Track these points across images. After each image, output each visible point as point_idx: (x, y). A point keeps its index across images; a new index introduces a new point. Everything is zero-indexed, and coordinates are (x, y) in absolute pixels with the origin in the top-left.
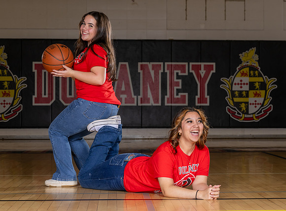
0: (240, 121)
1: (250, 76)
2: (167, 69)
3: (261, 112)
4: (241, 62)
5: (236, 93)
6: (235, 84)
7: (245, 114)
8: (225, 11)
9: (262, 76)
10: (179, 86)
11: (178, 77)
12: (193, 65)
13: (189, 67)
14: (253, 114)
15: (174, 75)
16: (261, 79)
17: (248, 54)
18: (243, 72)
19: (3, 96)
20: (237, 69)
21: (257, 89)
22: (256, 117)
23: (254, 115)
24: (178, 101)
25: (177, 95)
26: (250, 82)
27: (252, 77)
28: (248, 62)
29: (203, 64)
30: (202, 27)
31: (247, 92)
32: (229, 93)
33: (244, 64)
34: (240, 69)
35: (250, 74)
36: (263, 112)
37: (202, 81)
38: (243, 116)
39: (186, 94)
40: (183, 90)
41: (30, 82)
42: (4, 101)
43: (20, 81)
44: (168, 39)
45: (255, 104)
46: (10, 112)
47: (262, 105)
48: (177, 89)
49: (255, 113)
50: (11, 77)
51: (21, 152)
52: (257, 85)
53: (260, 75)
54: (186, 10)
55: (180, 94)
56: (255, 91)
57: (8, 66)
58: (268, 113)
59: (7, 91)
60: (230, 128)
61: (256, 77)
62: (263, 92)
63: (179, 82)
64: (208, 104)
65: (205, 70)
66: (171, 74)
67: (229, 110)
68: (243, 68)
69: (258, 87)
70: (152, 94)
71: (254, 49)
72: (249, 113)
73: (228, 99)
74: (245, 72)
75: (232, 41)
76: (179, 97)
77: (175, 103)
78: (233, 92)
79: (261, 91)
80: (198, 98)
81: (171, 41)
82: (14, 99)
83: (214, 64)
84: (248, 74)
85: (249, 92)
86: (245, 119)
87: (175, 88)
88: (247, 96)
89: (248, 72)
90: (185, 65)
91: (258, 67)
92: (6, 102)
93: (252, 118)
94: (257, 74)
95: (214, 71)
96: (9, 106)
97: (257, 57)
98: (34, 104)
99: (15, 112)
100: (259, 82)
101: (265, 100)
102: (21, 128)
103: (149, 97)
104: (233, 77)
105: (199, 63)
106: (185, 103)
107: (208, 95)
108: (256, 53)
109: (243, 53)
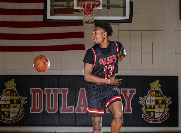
0: (151, 122)
5: (148, 106)
6: (147, 101)
7: (153, 118)
8: (141, 59)
9: (163, 96)
13: (120, 91)
14: (158, 118)
16: (162, 98)
17: (154, 83)
19: (13, 108)
21: (160, 104)
22: (160, 120)
26: (156, 100)
28: (154, 88)
30: (128, 68)
32: (144, 106)
34: (150, 92)
35: (156, 95)
37: (128, 99)
41: (29, 100)
43: (23, 99)
46: (17, 117)
49: (159, 118)
50: (18, 97)
53: (162, 96)
56: (159, 105)
61: (160, 97)
67: (144, 116)
71: (158, 81)
72: (156, 118)
74: (153, 94)
75: (145, 76)
79: (162, 105)
80: (126, 109)
82: (20, 110)
83: (135, 89)
84: (155, 95)
85: (156, 106)
86: (153, 121)
88: (154, 108)
89: (155, 94)
92: (15, 111)
93: (157, 121)
94: (160, 95)
97: (160, 85)
98: (31, 112)
99: (20, 117)
100: (161, 100)
102: (23, 126)
104: (146, 97)
105: (126, 89)
107: (131, 107)
108: (159, 83)
109: (152, 83)
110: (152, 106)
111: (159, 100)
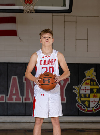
0: (85, 112)
7: (87, 108)
8: (76, 46)
9: (98, 85)
17: (89, 71)
20: (83, 81)
21: (95, 93)
23: (93, 108)
26: (91, 89)
27: (92, 85)
28: (89, 77)
32: (78, 95)
33: (87, 78)
34: (85, 81)
37: (62, 88)
38: (87, 109)
45: (94, 102)
49: (94, 107)
52: (95, 90)
56: (94, 94)
60: (79, 116)
61: (95, 85)
64: (65, 102)
65: (64, 81)
70: (32, 95)
71: (93, 69)
75: (80, 64)
84: (90, 84)
86: (88, 111)
88: (89, 97)
91: (96, 80)
94: (95, 84)
95: (69, 82)
97: (95, 74)
100: (96, 89)
107: (65, 96)
108: (94, 71)
109: (87, 71)
110: (87, 95)
111: (94, 89)
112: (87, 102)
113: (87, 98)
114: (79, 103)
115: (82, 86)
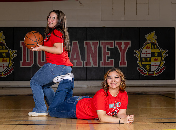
0: (146, 76)
1: (151, 49)
2: (102, 45)
3: (158, 70)
4: (146, 40)
5: (144, 59)
6: (143, 53)
7: (149, 71)
8: (136, 9)
10: (109, 55)
11: (108, 49)
12: (117, 42)
13: (114, 44)
14: (153, 71)
15: (106, 48)
16: (158, 51)
17: (150, 35)
18: (148, 46)
19: (3, 62)
20: (144, 44)
22: (156, 73)
24: (108, 64)
25: (108, 60)
26: (151, 52)
27: (153, 49)
28: (150, 40)
29: (123, 42)
30: (123, 19)
31: (150, 58)
32: (139, 59)
33: (148, 42)
34: (146, 45)
35: (152, 48)
36: (160, 71)
37: (123, 52)
38: (148, 73)
39: (113, 60)
40: (111, 57)
41: (19, 53)
42: (3, 64)
43: (13, 52)
44: (102, 26)
46: (7, 71)
47: (159, 66)
48: (108, 57)
49: (155, 71)
50: (7, 50)
51: (14, 95)
52: (156, 54)
53: (158, 48)
54: (113, 9)
55: (109, 60)
57: (6, 44)
58: (163, 71)
59: (5, 59)
60: (140, 80)
61: (156, 49)
62: (159, 58)
63: (109, 53)
64: (126, 66)
65: (124, 45)
66: (104, 47)
67: (139, 69)
68: (147, 44)
69: (157, 55)
70: (93, 60)
71: (154, 32)
72: (151, 71)
73: (139, 63)
74: (149, 46)
75: (140, 27)
76: (109, 61)
77: (106, 65)
78: (141, 59)
79: (158, 58)
80: (120, 62)
81: (104, 28)
83: (130, 41)
84: (150, 47)
86: (149, 75)
87: (107, 56)
88: (150, 61)
89: (151, 46)
90: (112, 42)
91: (157, 43)
92: (4, 65)
93: (153, 74)
94: (156, 48)
95: (130, 46)
96: (6, 67)
97: (156, 37)
98: (21, 66)
99: (10, 71)
100: (157, 52)
101: (161, 63)
102: (13, 81)
103: (90, 61)
104: (141, 49)
105: (121, 41)
106: (113, 65)
107: (126, 60)
108: (155, 35)
109: (148, 35)
110: (148, 59)
111: (155, 52)
112: (148, 66)
113: (148, 61)
114: (140, 67)
115: (143, 50)
